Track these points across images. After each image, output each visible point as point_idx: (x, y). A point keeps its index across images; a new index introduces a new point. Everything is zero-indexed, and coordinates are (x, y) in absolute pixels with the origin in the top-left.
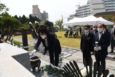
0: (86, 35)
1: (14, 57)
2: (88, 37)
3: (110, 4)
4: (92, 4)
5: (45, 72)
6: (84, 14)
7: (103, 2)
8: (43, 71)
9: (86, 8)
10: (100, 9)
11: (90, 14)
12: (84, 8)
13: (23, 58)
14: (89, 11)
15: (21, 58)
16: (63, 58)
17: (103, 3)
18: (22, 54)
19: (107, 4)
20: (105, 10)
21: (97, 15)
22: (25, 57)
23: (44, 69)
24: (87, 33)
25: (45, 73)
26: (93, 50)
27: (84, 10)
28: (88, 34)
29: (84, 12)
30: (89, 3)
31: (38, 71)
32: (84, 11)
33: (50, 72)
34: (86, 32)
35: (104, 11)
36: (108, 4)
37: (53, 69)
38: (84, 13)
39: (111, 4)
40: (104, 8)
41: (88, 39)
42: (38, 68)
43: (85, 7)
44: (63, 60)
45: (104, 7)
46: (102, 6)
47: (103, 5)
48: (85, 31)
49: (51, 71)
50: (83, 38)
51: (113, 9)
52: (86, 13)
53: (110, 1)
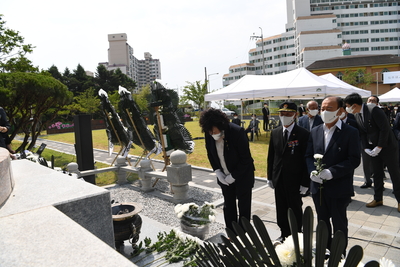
0: (286, 131)
1: (61, 207)
2: (292, 138)
3: (357, 32)
4: (302, 33)
5: (155, 253)
6: (276, 65)
7: (335, 25)
8: (149, 252)
9: (283, 43)
10: (327, 48)
11: (294, 63)
12: (277, 45)
13: (89, 212)
14: (293, 54)
15: (85, 212)
16: (212, 207)
17: (335, 30)
18: (87, 199)
19: (348, 33)
20: (341, 50)
21: (318, 68)
22: (98, 207)
23: (151, 245)
24: (287, 127)
25: (156, 257)
26: (307, 182)
27: (275, 49)
28: (290, 130)
29: (276, 57)
30: (292, 29)
31: (132, 250)
32: (277, 53)
33: (173, 256)
34: (286, 124)
35: (339, 54)
36: (352, 32)
37: (183, 246)
38: (277, 61)
39: (362, 32)
40: (340, 46)
41: (293, 144)
42: (134, 241)
43: (280, 40)
44: (212, 214)
45: (340, 41)
46: (332, 39)
47: (336, 34)
48: (282, 119)
49: (175, 250)
50: (276, 142)
51: (367, 49)
52: (283, 60)
53: (356, 24)
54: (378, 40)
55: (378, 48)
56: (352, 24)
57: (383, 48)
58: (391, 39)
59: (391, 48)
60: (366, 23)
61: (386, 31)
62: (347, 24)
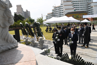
3: (77, 5)
4: (65, 5)
6: (58, 13)
9: (60, 8)
10: (70, 9)
11: (63, 12)
12: (59, 8)
17: (72, 5)
19: (75, 6)
27: (58, 9)
29: (58, 11)
30: (62, 4)
32: (59, 10)
35: (73, 11)
36: (76, 5)
38: (59, 12)
39: (78, 5)
40: (73, 9)
43: (59, 7)
45: (73, 7)
47: (72, 6)
52: (60, 12)
53: (77, 3)
54: (81, 7)
55: (82, 9)
56: (76, 3)
57: (83, 9)
58: (84, 7)
59: (85, 9)
60: (79, 3)
61: (83, 5)
62: (75, 3)
